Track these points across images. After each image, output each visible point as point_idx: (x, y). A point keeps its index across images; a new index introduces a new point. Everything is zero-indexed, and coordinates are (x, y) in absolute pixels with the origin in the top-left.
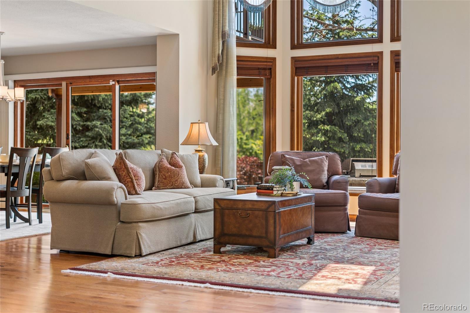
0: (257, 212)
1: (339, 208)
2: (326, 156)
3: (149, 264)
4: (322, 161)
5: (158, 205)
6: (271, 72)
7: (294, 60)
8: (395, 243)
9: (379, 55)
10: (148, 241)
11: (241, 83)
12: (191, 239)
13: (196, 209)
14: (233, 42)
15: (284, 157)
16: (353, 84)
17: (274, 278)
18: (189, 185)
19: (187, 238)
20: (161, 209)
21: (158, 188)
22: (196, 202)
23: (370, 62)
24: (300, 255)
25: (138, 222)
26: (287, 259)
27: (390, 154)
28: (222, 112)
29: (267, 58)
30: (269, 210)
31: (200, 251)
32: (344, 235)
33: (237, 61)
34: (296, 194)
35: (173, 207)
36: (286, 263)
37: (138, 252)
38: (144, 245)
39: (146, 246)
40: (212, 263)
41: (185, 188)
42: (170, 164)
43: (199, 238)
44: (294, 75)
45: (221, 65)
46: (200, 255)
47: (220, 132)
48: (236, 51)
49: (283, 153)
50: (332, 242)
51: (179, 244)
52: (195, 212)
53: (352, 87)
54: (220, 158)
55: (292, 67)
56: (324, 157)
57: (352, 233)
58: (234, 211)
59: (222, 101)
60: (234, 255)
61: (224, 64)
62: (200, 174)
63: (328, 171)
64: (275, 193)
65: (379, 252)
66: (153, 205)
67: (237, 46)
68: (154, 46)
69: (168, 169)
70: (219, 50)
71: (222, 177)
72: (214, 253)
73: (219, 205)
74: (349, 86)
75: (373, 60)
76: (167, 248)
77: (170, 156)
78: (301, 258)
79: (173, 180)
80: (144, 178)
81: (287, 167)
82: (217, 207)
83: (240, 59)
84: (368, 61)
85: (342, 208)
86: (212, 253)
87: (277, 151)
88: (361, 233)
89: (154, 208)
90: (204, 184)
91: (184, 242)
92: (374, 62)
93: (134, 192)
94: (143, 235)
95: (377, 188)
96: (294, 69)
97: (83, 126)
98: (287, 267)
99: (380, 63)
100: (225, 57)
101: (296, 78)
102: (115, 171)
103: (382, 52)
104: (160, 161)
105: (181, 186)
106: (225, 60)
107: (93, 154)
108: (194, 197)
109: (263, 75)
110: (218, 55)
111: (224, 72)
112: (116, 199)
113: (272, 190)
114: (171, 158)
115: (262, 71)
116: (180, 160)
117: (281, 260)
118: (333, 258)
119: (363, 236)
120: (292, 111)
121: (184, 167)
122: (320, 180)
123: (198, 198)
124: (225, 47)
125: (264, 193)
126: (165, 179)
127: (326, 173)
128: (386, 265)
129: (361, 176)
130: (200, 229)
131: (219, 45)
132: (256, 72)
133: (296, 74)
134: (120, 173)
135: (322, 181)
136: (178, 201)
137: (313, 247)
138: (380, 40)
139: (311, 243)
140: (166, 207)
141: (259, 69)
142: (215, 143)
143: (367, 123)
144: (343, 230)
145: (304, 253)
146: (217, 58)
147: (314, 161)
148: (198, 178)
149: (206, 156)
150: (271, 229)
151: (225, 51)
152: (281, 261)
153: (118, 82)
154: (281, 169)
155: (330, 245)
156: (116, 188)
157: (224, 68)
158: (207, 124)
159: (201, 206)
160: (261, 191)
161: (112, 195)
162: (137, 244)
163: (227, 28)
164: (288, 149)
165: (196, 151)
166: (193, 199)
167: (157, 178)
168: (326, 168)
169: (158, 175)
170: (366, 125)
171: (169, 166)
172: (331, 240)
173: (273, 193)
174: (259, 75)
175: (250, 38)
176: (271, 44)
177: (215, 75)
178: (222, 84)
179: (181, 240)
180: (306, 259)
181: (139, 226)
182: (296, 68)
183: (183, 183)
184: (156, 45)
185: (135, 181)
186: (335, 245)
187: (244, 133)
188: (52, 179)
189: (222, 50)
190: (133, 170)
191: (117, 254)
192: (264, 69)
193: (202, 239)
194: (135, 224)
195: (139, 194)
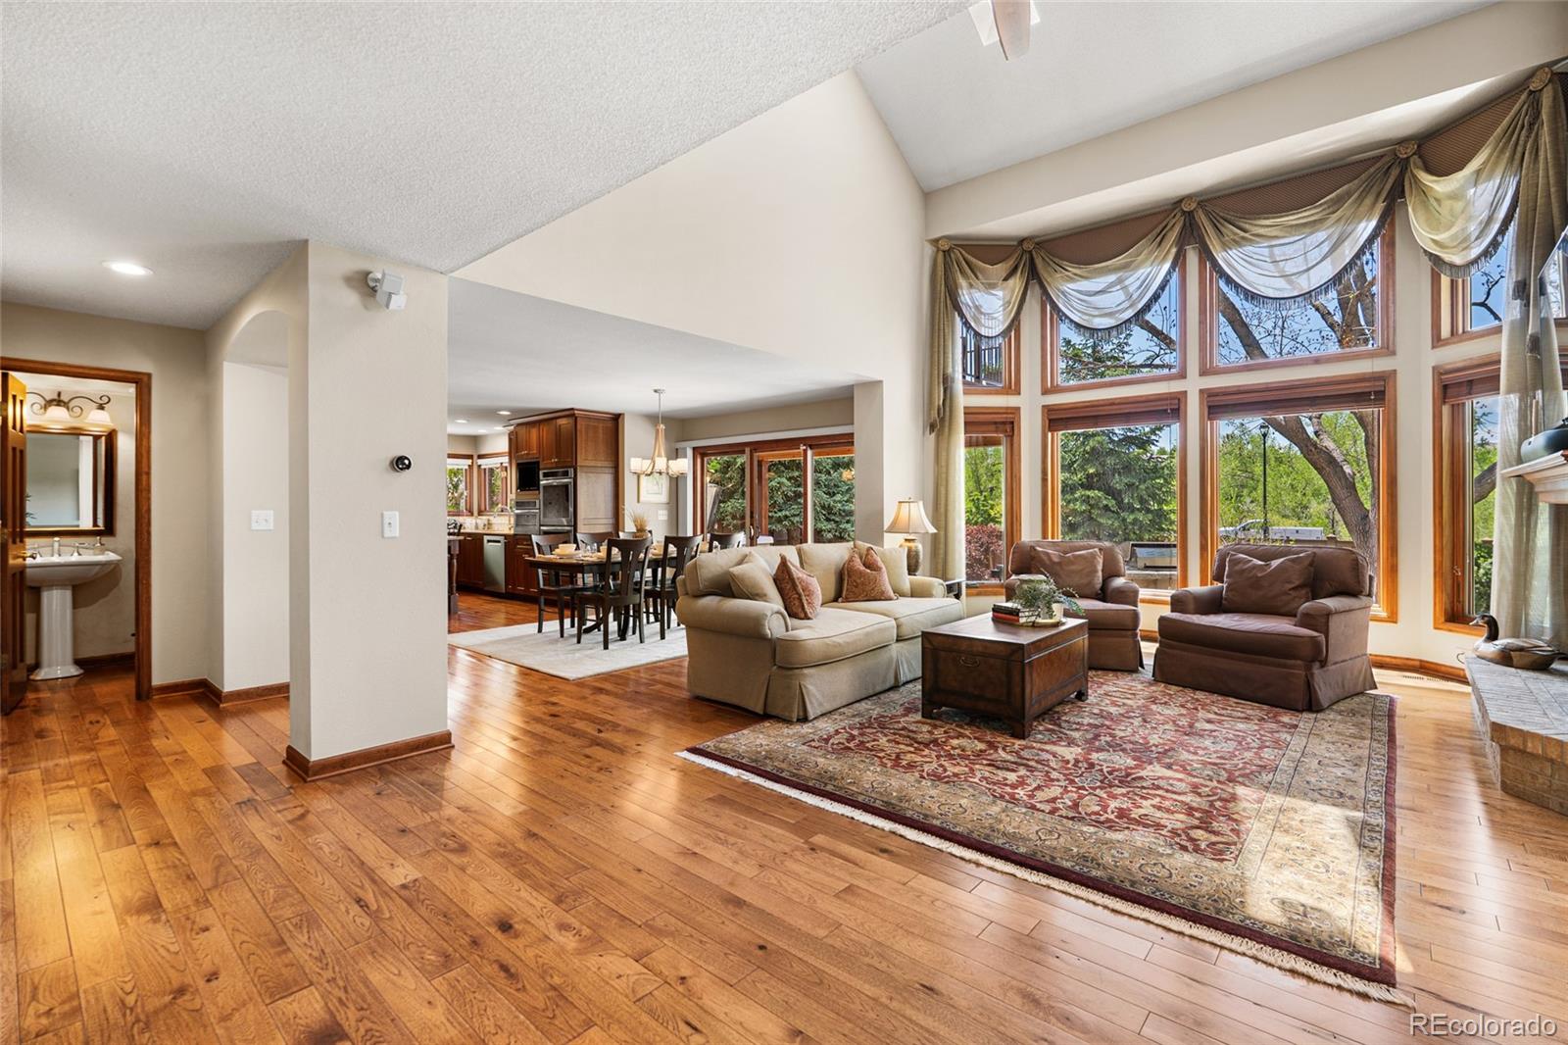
0: (992, 661)
1: (1124, 632)
2: (1100, 549)
3: (813, 744)
4: (1093, 556)
5: (834, 639)
6: (1013, 427)
7: (1048, 410)
8: (1231, 703)
9: (1180, 396)
10: (818, 696)
11: (969, 444)
12: (891, 682)
13: (898, 636)
14: (959, 386)
15: (1035, 550)
16: (1121, 437)
17: (1024, 810)
18: (892, 594)
19: (884, 682)
20: (840, 645)
21: (847, 600)
22: (898, 626)
23: (1165, 408)
24: (1068, 732)
25: (802, 668)
26: (1045, 743)
27: (1201, 542)
28: (944, 483)
29: (1007, 408)
30: (1013, 658)
31: (901, 711)
32: (1134, 675)
33: (965, 413)
34: (1057, 625)
35: (860, 640)
36: (1045, 756)
37: (801, 714)
38: (811, 703)
39: (816, 705)
40: (916, 748)
41: (886, 600)
42: (864, 565)
43: (903, 679)
44: (1047, 430)
45: (942, 420)
46: (899, 722)
47: (942, 510)
48: (963, 400)
49: (1033, 544)
50: (1118, 694)
51: (871, 692)
52: (897, 641)
53: (1120, 440)
54: (942, 546)
55: (1043, 420)
56: (1096, 550)
57: (1148, 672)
58: (954, 654)
59: (944, 470)
60: (953, 726)
61: (947, 418)
62: (909, 574)
63: (1103, 571)
64: (1022, 620)
65: (1212, 731)
66: (826, 640)
67: (964, 393)
68: (851, 399)
69: (861, 573)
70: (939, 400)
71: (941, 581)
72: (923, 717)
73: (930, 642)
74: (1116, 439)
75: (1171, 404)
76: (851, 701)
77: (865, 552)
78: (1071, 742)
79: (868, 588)
80: (820, 592)
81: (1042, 577)
82: (928, 645)
83: (968, 411)
84: (1162, 405)
85: (1130, 633)
86: (918, 717)
87: (1023, 539)
88: (1165, 673)
89: (828, 644)
90: (917, 592)
91: (879, 689)
92: (1173, 407)
93: (803, 616)
94: (810, 687)
95: (1191, 606)
96: (1047, 422)
97: (795, 492)
98: (1047, 772)
99: (1182, 407)
100: (947, 409)
101: (1050, 434)
102: (776, 584)
103: (1186, 392)
104: (851, 560)
105: (881, 597)
106: (948, 413)
107: (746, 556)
108: (895, 619)
109: (1001, 432)
110: (939, 406)
111: (947, 430)
112: (769, 632)
113: (1018, 615)
114: (867, 555)
115: (1001, 427)
116: (879, 559)
117: (1035, 745)
118: (1129, 746)
119: (1168, 682)
120: (1044, 480)
121: (884, 569)
122: (1090, 584)
123: (902, 620)
124: (948, 396)
125: (1005, 619)
126: (856, 587)
127: (1100, 574)
128: (1240, 779)
129: (1147, 568)
130: (905, 666)
131: (939, 393)
132: (993, 427)
133: (1050, 430)
134: (783, 586)
135: (1094, 587)
136: (868, 629)
137: (1087, 709)
138: (1182, 375)
139: (1083, 698)
140: (848, 640)
141: (996, 423)
142: (932, 530)
143: (1142, 487)
144: (1133, 665)
145: (1074, 726)
146: (936, 412)
147: (1080, 556)
148: (907, 581)
149: (920, 547)
150: (1018, 690)
151: (948, 401)
152: (1034, 748)
153: (811, 447)
154: (1032, 581)
155: (1114, 704)
156: (769, 614)
157: (947, 424)
158: (921, 503)
159: (906, 631)
160: (1000, 615)
161: (764, 625)
162: (801, 704)
163: (950, 370)
164: (1038, 537)
165: (906, 540)
166: (894, 622)
167: (845, 585)
168: (1100, 567)
169: (846, 582)
170: (1142, 490)
171: (862, 568)
172: (1115, 689)
173: (1018, 621)
174: (996, 432)
175: (984, 383)
176: (1013, 387)
177: (933, 435)
178: (943, 445)
179: (874, 686)
180: (1079, 746)
181: (803, 675)
182: (1050, 420)
183: (883, 593)
184: (852, 398)
185: (804, 598)
186: (1124, 704)
187: (981, 492)
188: (687, 594)
189: (944, 400)
190: (801, 581)
191: (773, 714)
192: (1004, 423)
193: (909, 679)
194: (797, 671)
195: (809, 619)
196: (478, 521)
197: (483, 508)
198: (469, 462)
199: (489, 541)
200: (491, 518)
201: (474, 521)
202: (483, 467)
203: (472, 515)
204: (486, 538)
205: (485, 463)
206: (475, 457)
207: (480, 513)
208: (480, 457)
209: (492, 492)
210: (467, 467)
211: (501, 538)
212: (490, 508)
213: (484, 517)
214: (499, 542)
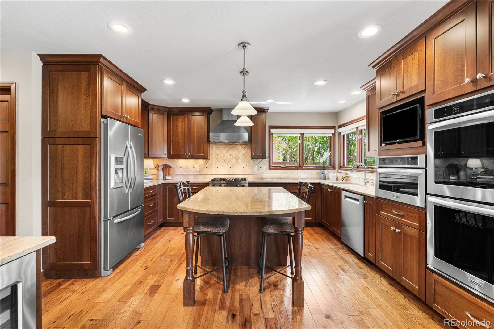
196: (338, 174)
197: (342, 164)
198: (332, 131)
199: (346, 197)
200: (349, 172)
201: (335, 174)
202: (342, 134)
203: (334, 169)
204: (344, 193)
205: (344, 131)
206: (337, 127)
207: (341, 168)
208: (340, 127)
209: (349, 154)
210: (331, 135)
211: (360, 198)
212: (348, 164)
213: (343, 172)
214: (357, 200)
